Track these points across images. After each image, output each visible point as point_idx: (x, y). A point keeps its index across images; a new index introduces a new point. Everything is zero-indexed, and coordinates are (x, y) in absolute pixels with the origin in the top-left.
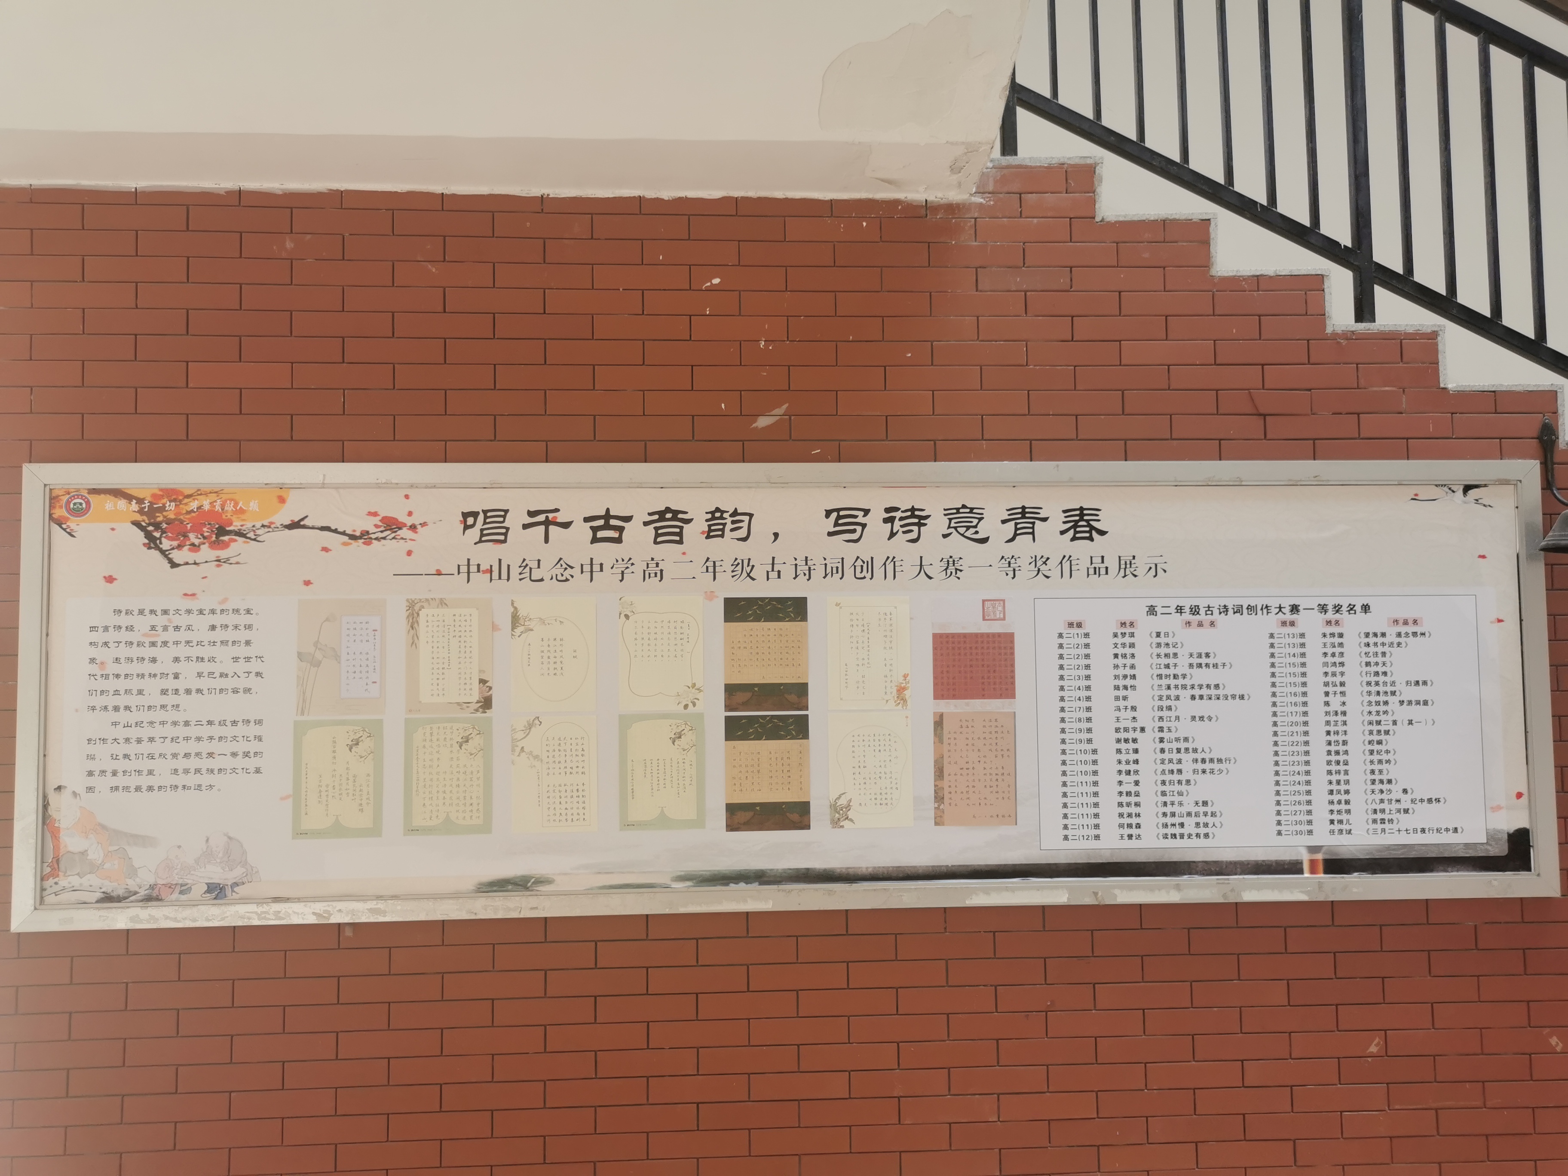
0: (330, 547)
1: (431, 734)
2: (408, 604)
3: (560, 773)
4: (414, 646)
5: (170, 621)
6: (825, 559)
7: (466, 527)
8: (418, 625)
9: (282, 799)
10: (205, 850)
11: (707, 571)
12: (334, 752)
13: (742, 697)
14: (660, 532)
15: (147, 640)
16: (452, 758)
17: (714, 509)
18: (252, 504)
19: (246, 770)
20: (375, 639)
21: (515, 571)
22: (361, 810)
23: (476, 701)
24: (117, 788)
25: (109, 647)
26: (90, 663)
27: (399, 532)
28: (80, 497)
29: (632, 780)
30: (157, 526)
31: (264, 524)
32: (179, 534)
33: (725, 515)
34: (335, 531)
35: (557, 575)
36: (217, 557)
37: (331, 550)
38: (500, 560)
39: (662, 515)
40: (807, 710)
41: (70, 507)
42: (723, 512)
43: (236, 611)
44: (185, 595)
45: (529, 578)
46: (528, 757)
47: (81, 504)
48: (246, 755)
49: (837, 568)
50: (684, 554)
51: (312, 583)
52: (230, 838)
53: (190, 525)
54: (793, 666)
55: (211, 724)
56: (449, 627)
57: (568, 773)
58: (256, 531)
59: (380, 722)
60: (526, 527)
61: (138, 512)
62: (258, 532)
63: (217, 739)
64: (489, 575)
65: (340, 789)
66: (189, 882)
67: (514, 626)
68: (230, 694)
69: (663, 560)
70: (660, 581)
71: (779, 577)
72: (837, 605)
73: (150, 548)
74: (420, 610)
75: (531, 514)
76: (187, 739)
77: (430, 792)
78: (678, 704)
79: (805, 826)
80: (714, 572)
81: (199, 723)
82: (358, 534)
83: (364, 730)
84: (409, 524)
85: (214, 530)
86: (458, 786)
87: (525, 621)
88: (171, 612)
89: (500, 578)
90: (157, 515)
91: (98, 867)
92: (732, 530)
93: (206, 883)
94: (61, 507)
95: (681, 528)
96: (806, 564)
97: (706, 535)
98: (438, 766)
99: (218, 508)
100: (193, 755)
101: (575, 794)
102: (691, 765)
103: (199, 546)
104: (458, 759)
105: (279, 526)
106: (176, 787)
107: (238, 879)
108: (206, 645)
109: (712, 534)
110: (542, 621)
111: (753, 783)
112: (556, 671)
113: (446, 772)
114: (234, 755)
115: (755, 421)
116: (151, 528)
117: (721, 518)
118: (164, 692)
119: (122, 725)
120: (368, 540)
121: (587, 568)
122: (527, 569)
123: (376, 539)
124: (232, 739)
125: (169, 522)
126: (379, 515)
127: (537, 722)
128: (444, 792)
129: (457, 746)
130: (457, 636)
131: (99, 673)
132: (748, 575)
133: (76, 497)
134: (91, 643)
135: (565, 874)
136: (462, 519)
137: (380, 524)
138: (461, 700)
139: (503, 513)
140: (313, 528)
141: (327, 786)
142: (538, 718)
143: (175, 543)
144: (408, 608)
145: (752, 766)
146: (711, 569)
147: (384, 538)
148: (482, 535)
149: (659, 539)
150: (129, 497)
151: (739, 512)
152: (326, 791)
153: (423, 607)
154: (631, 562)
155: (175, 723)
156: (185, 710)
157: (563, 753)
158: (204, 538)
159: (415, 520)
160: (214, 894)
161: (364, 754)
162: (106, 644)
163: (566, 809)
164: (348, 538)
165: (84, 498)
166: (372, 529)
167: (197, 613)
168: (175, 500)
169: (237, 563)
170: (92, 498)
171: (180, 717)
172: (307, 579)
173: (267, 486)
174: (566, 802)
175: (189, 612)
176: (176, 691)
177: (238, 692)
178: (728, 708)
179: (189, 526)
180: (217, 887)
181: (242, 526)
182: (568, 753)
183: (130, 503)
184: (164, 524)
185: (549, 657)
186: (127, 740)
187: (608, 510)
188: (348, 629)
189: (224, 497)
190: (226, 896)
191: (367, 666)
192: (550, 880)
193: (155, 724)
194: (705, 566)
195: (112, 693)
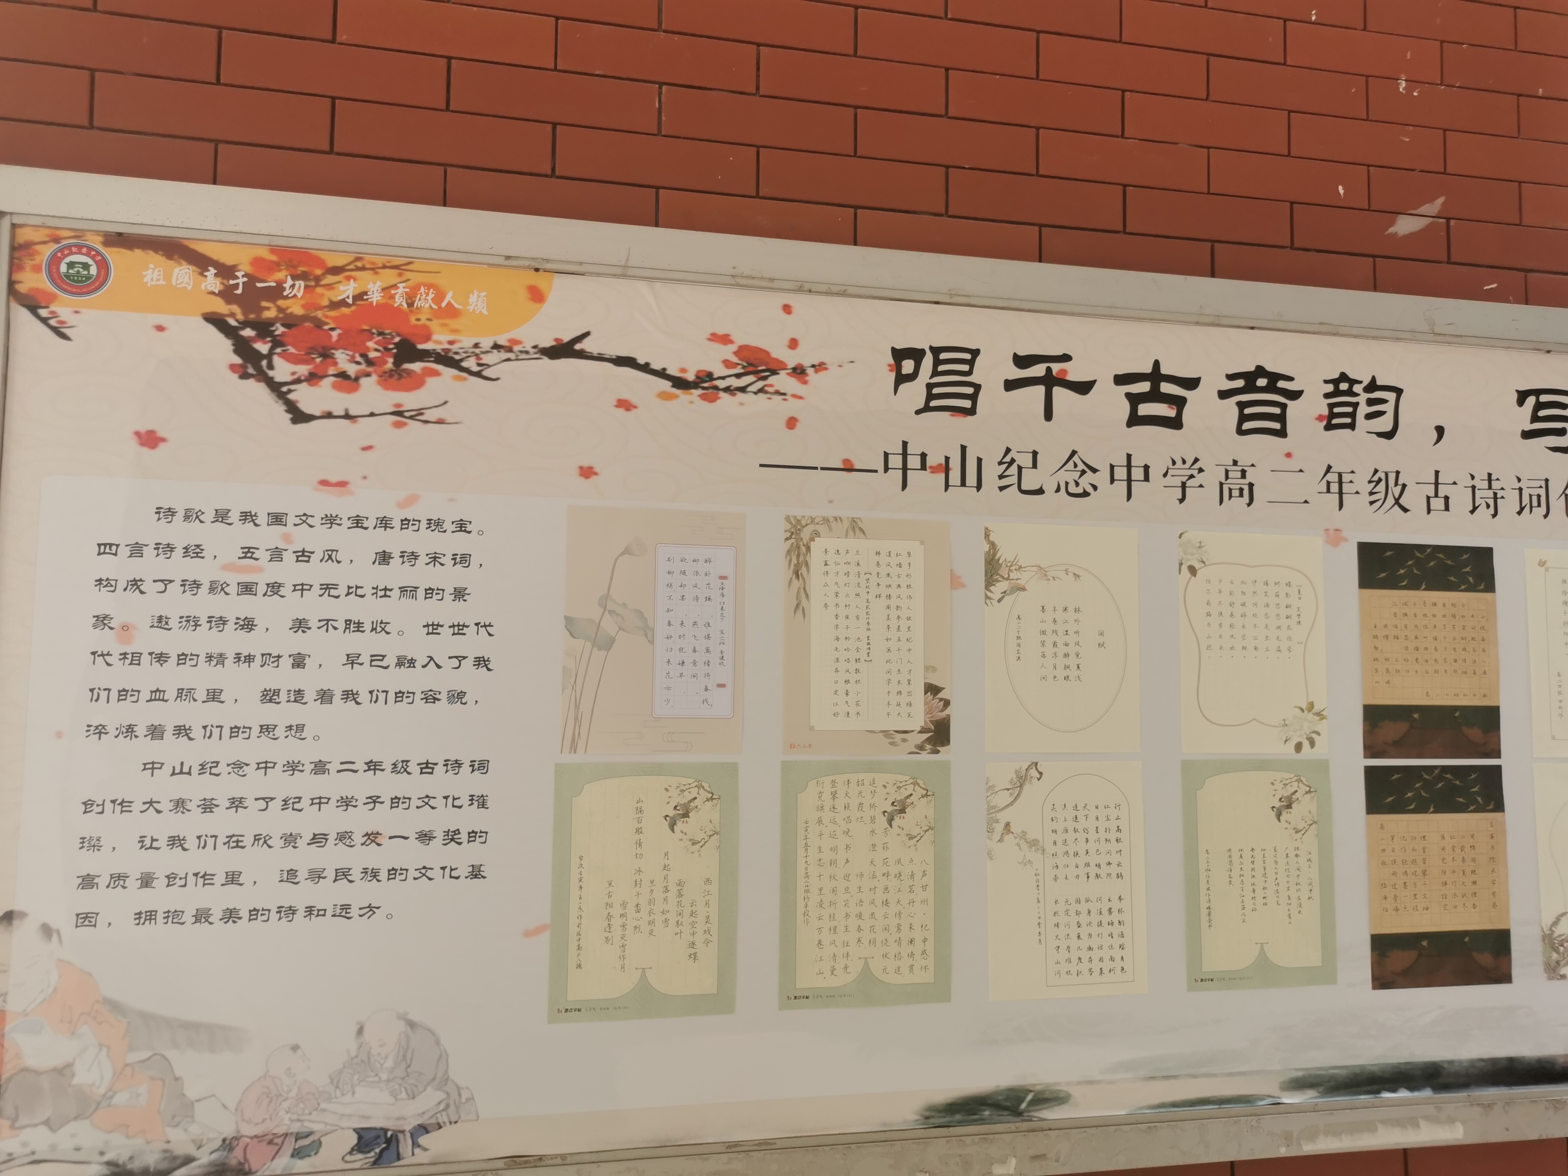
0: (634, 400)
1: (834, 795)
2: (789, 527)
3: (1078, 876)
4: (800, 612)
5: (287, 538)
6: (1519, 480)
7: (901, 379)
8: (808, 570)
9: (528, 934)
10: (353, 1054)
11: (1328, 491)
12: (639, 831)
13: (1393, 730)
14: (1247, 411)
15: (233, 579)
16: (874, 845)
17: (1336, 376)
18: (473, 299)
19: (450, 872)
20: (723, 595)
21: (991, 471)
22: (694, 957)
23: (919, 729)
24: (151, 916)
25: (142, 592)
26: (95, 626)
27: (772, 380)
28: (84, 250)
29: (1208, 889)
30: (264, 329)
31: (499, 343)
32: (311, 350)
33: (1357, 388)
34: (645, 368)
35: (1067, 483)
36: (398, 405)
37: (635, 407)
38: (963, 448)
39: (1250, 378)
40: (1499, 756)
41: (58, 269)
42: (1353, 382)
43: (435, 524)
44: (324, 483)
45: (1016, 486)
46: (1018, 845)
47: (86, 266)
48: (452, 837)
49: (1539, 496)
50: (1289, 455)
51: (596, 474)
52: (412, 1025)
53: (338, 331)
54: (1475, 673)
55: (375, 770)
56: (868, 576)
57: (1092, 876)
58: (482, 356)
59: (732, 769)
60: (1011, 385)
61: (221, 294)
62: (486, 359)
63: (388, 803)
64: (943, 475)
65: (650, 913)
66: (315, 1127)
67: (990, 579)
68: (419, 702)
69: (1253, 465)
70: (1249, 505)
71: (1447, 508)
72: (1542, 564)
73: (244, 376)
74: (812, 540)
75: (1022, 361)
76: (319, 802)
77: (832, 917)
78: (1286, 741)
79: (1502, 976)
80: (1341, 493)
81: (348, 767)
82: (690, 377)
83: (700, 787)
84: (791, 365)
85: (391, 346)
86: (886, 903)
87: (1010, 570)
88: (291, 520)
89: (963, 483)
90: (264, 304)
91: (99, 1104)
92: (1369, 416)
93: (355, 1130)
94: (37, 269)
95: (1284, 407)
96: (1490, 488)
97: (1325, 423)
98: (847, 861)
99: (400, 301)
100: (332, 838)
101: (1106, 918)
102: (1309, 860)
103: (357, 379)
104: (885, 848)
105: (529, 349)
106: (292, 911)
107: (426, 1117)
108: (369, 596)
109: (1335, 421)
110: (1043, 572)
111: (1415, 895)
112: (1067, 672)
113: (862, 875)
114: (425, 837)
115: (1392, 223)
116: (248, 332)
117: (1350, 393)
118: (270, 696)
119: (167, 769)
120: (711, 391)
121: (1120, 473)
122: (1014, 470)
123: (727, 390)
124: (420, 803)
125: (290, 322)
126: (732, 342)
127: (1033, 773)
128: (860, 916)
129: (884, 820)
130: (883, 596)
131: (117, 650)
132: (1397, 502)
133: (74, 250)
134: (100, 581)
135: (1090, 1083)
136: (892, 362)
137: (735, 359)
138: (891, 726)
139: (968, 356)
140: (600, 358)
141: (624, 905)
142: (1036, 764)
143: (303, 370)
144: (788, 534)
145: (1414, 862)
146: (1335, 487)
147: (743, 389)
148: (930, 397)
149: (1247, 426)
150: (201, 262)
151: (1379, 383)
152: (622, 916)
153: (817, 534)
154: (1197, 466)
155: (293, 767)
156: (316, 738)
157: (1082, 837)
158: (370, 362)
159: (803, 357)
160: (372, 1154)
161: (699, 836)
162: (135, 584)
163: (1090, 949)
164: (670, 384)
165: (93, 253)
166: (719, 370)
167: (349, 524)
168: (304, 276)
169: (440, 422)
170: (114, 256)
171: (306, 753)
172: (586, 464)
173: (509, 263)
174: (1090, 935)
175: (331, 520)
176: (298, 696)
177: (435, 699)
178: (1371, 750)
179: (335, 334)
180: (378, 1137)
181: (451, 343)
182: (1092, 836)
183: (202, 274)
184: (278, 325)
185: (1055, 644)
186: (180, 805)
187: (1157, 364)
188: (669, 573)
189: (415, 278)
190: (399, 1158)
191: (708, 651)
192: (1062, 1095)
193: (245, 768)
194: (1324, 481)
195: (145, 695)
